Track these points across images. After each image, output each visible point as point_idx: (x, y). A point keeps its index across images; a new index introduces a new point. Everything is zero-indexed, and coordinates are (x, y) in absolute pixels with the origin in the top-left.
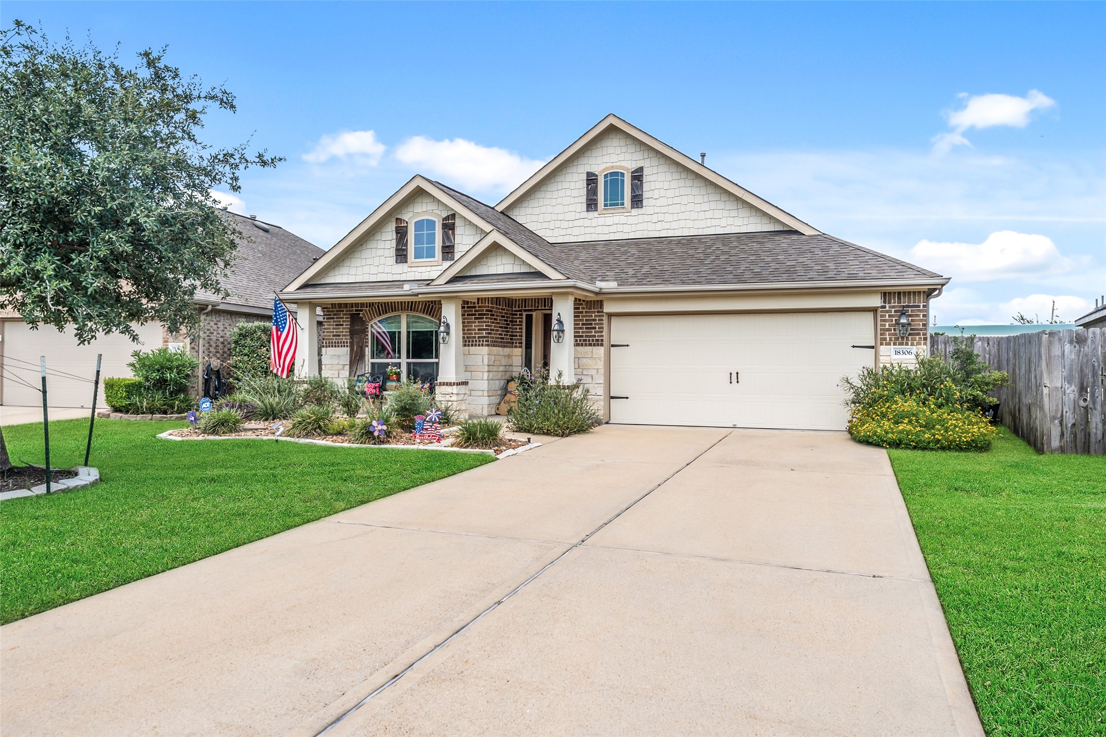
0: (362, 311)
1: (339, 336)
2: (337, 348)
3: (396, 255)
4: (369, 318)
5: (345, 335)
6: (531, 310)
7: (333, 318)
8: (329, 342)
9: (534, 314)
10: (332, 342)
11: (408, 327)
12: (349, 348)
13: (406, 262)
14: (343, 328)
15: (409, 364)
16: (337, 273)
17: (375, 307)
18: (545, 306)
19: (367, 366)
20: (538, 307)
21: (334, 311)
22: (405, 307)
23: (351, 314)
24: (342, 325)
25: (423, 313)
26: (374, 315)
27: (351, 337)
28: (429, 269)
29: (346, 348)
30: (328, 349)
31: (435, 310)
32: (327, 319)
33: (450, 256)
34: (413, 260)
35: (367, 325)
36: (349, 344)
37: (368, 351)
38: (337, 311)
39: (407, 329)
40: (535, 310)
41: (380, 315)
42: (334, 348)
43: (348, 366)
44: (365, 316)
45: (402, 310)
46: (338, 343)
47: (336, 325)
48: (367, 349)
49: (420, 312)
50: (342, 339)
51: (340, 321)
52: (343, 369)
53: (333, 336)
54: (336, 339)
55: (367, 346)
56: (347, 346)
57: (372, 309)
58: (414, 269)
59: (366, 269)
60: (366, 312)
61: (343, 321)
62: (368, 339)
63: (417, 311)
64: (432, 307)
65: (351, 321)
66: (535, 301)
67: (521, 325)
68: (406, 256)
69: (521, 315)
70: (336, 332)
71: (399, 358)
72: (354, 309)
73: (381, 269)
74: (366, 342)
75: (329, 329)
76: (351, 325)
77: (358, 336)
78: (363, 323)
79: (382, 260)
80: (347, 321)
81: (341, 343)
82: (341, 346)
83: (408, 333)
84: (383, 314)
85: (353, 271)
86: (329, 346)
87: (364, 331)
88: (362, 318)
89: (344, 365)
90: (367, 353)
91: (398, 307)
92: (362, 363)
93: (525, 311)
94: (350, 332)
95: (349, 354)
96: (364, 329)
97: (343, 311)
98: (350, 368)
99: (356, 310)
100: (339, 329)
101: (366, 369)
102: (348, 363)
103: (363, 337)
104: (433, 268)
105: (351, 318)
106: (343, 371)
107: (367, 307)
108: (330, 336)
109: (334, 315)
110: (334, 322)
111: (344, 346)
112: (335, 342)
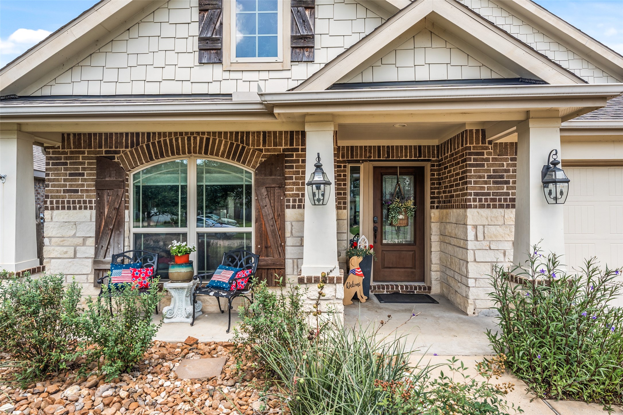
0: (118, 152)
1: (77, 191)
2: (72, 212)
3: (200, 50)
4: (130, 164)
5: (87, 191)
6: (358, 161)
7: (66, 164)
8: (57, 202)
9: (362, 166)
10: (63, 202)
11: (199, 178)
12: (94, 212)
13: (220, 62)
14: (85, 180)
15: (200, 235)
16: (76, 77)
17: (142, 147)
18: (379, 156)
19: (127, 240)
20: (370, 157)
21: (67, 153)
22: (195, 147)
23: (97, 158)
24: (83, 175)
25: (228, 157)
26: (140, 160)
27: (98, 194)
28: (264, 75)
29: (88, 212)
30: (56, 212)
31: (248, 153)
32: (53, 164)
33: (306, 54)
34: (234, 59)
35: (127, 175)
36: (94, 205)
37: (129, 215)
38: (72, 152)
39: (197, 181)
40: (363, 161)
41: (152, 159)
42: (66, 211)
43: (94, 239)
44: (123, 160)
45: (189, 152)
46: (74, 202)
47: (71, 174)
48: (127, 212)
49: (222, 156)
50: (82, 196)
51: (78, 169)
52: (84, 244)
53: (64, 191)
54: (70, 197)
55: (127, 208)
56: (91, 208)
57: (136, 150)
58: (234, 75)
59: (139, 73)
60: (126, 154)
61: (84, 169)
62: (128, 197)
63: (217, 155)
64: (243, 148)
65: (97, 169)
66: (366, 150)
67: (345, 180)
68: (219, 51)
69: (345, 167)
70: (71, 186)
71: (184, 224)
72: (104, 149)
73: (169, 73)
74: (126, 202)
75: (58, 180)
76: (98, 175)
77: (110, 193)
78: (121, 172)
79: (172, 58)
80: (91, 169)
81: (79, 202)
82: (80, 208)
83: (199, 188)
84: (157, 158)
85: (110, 75)
86: (58, 208)
87: (123, 184)
88: (118, 164)
89: (85, 239)
90: (127, 219)
91: (183, 147)
92: (119, 235)
93: (349, 162)
94: (96, 186)
95: (94, 219)
96: (123, 181)
97: (83, 153)
98: (97, 243)
99: (106, 152)
100: (76, 180)
101: (126, 244)
102: (93, 234)
103: (120, 193)
104: (273, 75)
105: (97, 164)
106: (83, 248)
107: (127, 147)
108: (58, 191)
109: (66, 158)
110: (66, 169)
111: (86, 208)
112: (68, 202)
